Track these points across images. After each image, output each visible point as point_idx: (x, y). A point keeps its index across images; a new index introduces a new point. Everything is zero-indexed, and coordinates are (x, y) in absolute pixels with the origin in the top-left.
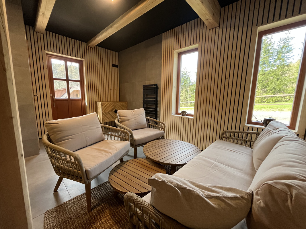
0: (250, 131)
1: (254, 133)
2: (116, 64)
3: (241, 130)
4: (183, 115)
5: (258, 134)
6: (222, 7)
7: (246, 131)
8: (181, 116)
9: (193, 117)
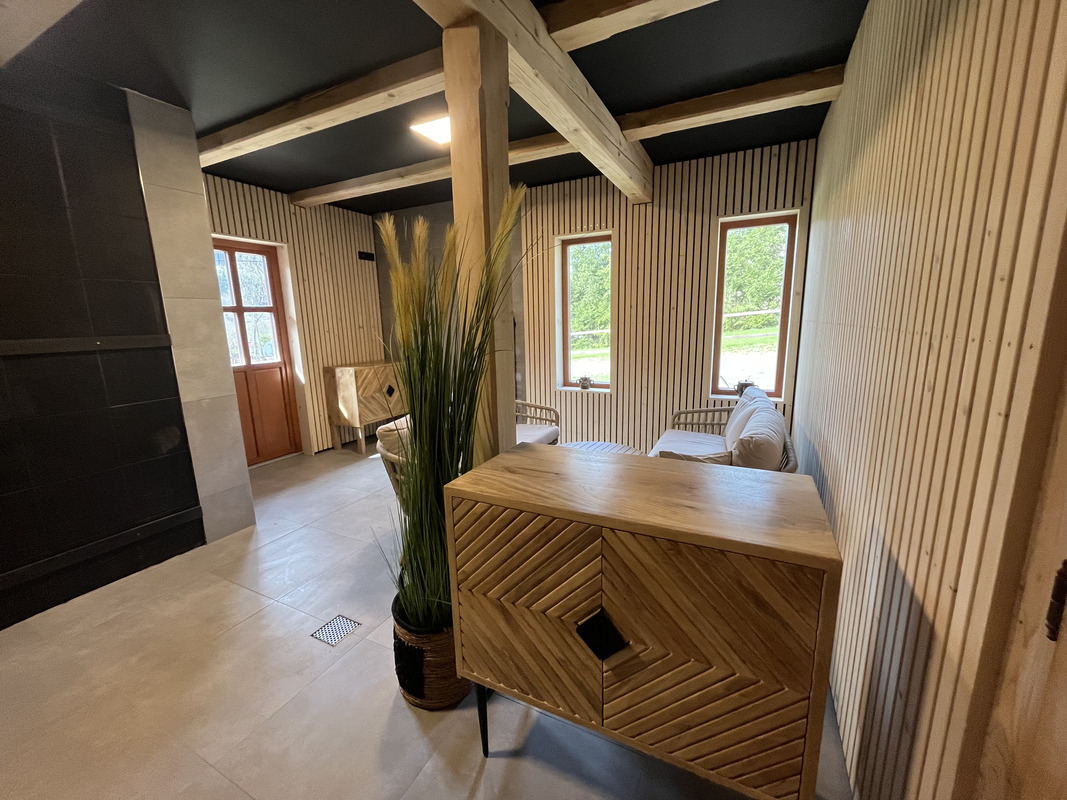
0: (718, 407)
1: (724, 410)
2: (369, 252)
3: (704, 408)
4: (584, 387)
5: (729, 411)
6: (655, 164)
7: (711, 407)
8: (579, 389)
9: (608, 391)
